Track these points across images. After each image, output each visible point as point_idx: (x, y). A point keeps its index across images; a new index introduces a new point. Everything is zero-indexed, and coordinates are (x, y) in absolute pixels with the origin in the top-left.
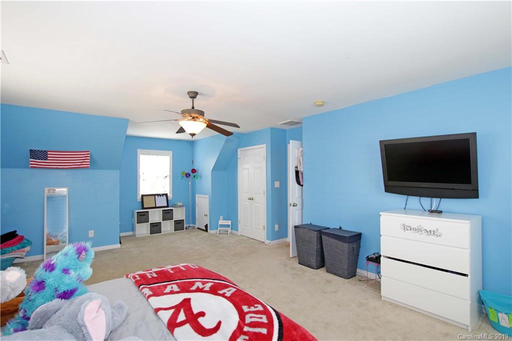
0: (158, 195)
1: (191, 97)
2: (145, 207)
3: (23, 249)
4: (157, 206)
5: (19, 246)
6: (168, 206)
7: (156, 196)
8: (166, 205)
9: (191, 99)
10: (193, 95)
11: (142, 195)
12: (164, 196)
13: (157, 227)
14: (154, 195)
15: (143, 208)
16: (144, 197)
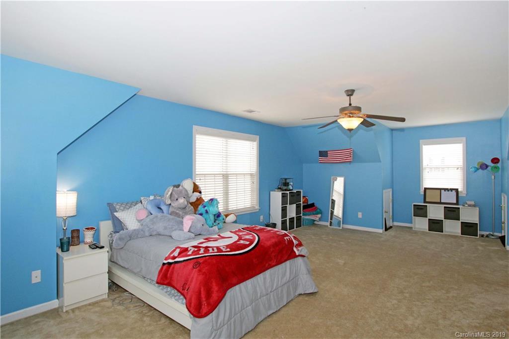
0: (445, 189)
1: (348, 95)
2: (427, 200)
3: (316, 215)
4: (442, 201)
5: (314, 212)
6: (457, 203)
7: (443, 191)
8: (455, 202)
9: (348, 97)
10: (350, 93)
11: (425, 188)
12: (454, 191)
13: (439, 225)
14: (440, 189)
15: (425, 202)
16: (427, 190)
